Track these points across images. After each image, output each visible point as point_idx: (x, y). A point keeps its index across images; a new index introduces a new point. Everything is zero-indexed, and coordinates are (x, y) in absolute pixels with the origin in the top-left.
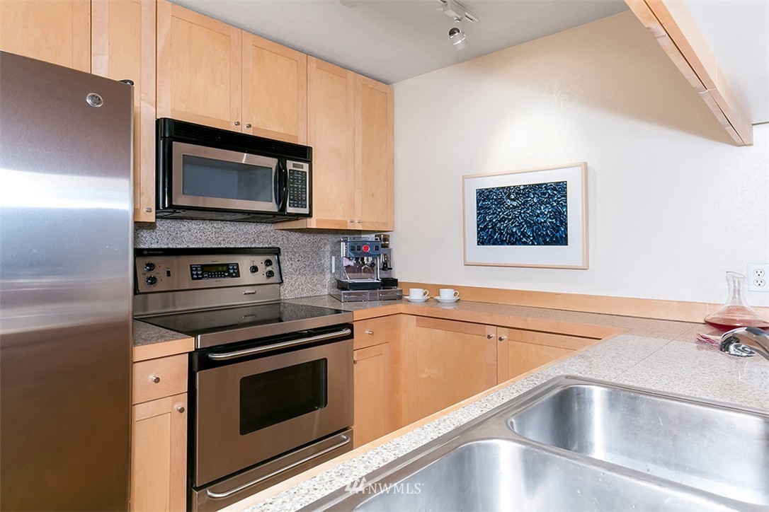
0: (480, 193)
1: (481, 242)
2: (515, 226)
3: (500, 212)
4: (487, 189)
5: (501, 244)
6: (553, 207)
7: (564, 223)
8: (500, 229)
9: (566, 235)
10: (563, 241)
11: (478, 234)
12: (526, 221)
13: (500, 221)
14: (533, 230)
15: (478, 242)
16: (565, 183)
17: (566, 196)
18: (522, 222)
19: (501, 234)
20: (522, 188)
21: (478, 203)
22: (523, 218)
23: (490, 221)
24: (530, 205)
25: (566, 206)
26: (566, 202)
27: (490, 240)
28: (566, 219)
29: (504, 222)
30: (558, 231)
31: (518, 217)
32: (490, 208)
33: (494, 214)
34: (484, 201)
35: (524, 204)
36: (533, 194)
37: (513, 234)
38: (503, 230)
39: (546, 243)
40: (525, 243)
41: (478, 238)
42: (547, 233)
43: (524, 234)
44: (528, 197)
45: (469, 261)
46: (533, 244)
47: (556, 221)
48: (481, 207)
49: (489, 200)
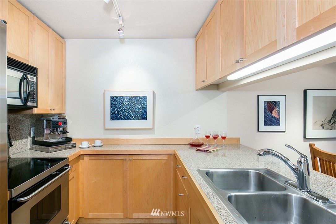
0: (112, 98)
1: (112, 119)
2: (127, 112)
3: (121, 107)
4: (115, 97)
5: (121, 120)
6: (142, 105)
7: (146, 112)
8: (121, 114)
9: (146, 116)
10: (144, 118)
11: (111, 115)
12: (131, 111)
13: (121, 110)
14: (134, 114)
15: (111, 119)
16: (146, 97)
17: (146, 102)
18: (130, 111)
19: (121, 116)
20: (130, 97)
21: (111, 102)
22: (130, 109)
23: (116, 110)
24: (133, 104)
25: (147, 106)
26: (146, 104)
27: (116, 118)
28: (146, 111)
29: (122, 110)
30: (143, 115)
31: (128, 109)
32: (116, 105)
33: (118, 107)
34: (114, 101)
35: (130, 104)
36: (134, 100)
37: (126, 116)
38: (122, 114)
39: (139, 119)
40: (131, 119)
41: (111, 117)
42: (139, 115)
43: (130, 115)
44: (132, 101)
45: (106, 127)
46: (134, 120)
47: (143, 111)
48: (112, 104)
49: (116, 101)
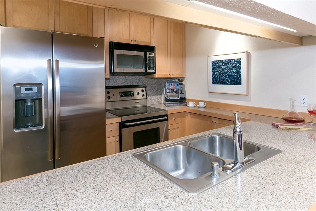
0: (213, 62)
1: (214, 83)
2: (224, 77)
3: (219, 71)
4: (215, 61)
5: (220, 84)
6: (237, 69)
7: (240, 76)
8: (219, 78)
9: (241, 81)
10: (239, 83)
11: (212, 79)
12: (228, 74)
13: (220, 74)
14: (230, 78)
15: (212, 83)
16: (240, 59)
17: (241, 65)
18: (227, 75)
19: (220, 80)
20: (226, 61)
21: (212, 67)
22: (227, 73)
23: (216, 74)
24: (229, 68)
25: (241, 69)
26: (241, 67)
27: (216, 82)
28: (241, 74)
29: (221, 75)
30: (238, 79)
31: (225, 73)
32: (216, 69)
33: (217, 71)
34: (214, 66)
35: (227, 67)
36: (230, 63)
37: (223, 80)
38: (221, 78)
39: (235, 84)
40: (228, 84)
41: (212, 81)
42: (235, 80)
43: (227, 80)
44: (229, 65)
45: (209, 91)
46: (230, 84)
47: (238, 75)
48: (213, 68)
49: (216, 65)
